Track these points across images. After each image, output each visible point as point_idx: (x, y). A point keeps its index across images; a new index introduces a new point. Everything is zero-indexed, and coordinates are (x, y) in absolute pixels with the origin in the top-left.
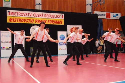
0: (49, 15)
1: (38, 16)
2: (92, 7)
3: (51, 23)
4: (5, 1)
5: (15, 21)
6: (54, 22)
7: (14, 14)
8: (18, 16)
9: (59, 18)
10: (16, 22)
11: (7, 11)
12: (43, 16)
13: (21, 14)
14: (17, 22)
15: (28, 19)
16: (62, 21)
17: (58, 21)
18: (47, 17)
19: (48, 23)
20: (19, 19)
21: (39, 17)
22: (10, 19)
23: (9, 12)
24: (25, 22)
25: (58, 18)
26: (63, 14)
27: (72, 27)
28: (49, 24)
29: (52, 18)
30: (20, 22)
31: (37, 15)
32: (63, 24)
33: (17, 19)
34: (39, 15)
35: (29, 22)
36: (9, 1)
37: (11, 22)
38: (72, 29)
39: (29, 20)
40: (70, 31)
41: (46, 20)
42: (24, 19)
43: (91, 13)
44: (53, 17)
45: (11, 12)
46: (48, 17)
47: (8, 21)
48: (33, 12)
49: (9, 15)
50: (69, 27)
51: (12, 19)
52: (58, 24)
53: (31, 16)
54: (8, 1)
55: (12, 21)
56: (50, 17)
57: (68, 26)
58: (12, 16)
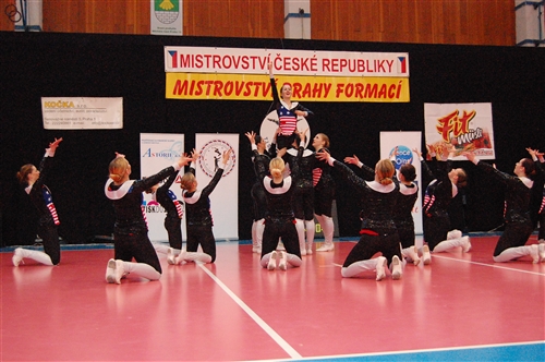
0: (344, 63)
1: (296, 67)
2: (542, 18)
3: (349, 96)
4: (158, 8)
5: (197, 94)
6: (363, 93)
7: (195, 62)
8: (210, 71)
9: (387, 73)
10: (203, 96)
11: (167, 49)
12: (314, 67)
13: (221, 63)
14: (208, 93)
15: (251, 83)
16: (400, 86)
17: (384, 86)
18: (335, 68)
19: (338, 96)
20: (217, 82)
21: (299, 72)
22: (179, 82)
23: (174, 54)
24: (238, 93)
25: (381, 74)
26: (406, 55)
27: (445, 109)
28: (343, 98)
29: (356, 73)
30: (220, 95)
31: (290, 61)
32: (405, 97)
33: (207, 82)
34: (300, 63)
35: (256, 95)
36: (176, 9)
37: (182, 97)
38: (446, 120)
39: (257, 84)
40: (437, 131)
41: (330, 85)
42: (237, 83)
43: (537, 42)
44: (361, 68)
45: (182, 56)
46: (338, 68)
47: (169, 95)
48: (273, 53)
49: (175, 65)
50: (434, 112)
51: (186, 82)
52: (382, 100)
53: (262, 68)
54: (172, 10)
55: (186, 94)
56: (346, 69)
57: (426, 105)
58: (187, 69)
